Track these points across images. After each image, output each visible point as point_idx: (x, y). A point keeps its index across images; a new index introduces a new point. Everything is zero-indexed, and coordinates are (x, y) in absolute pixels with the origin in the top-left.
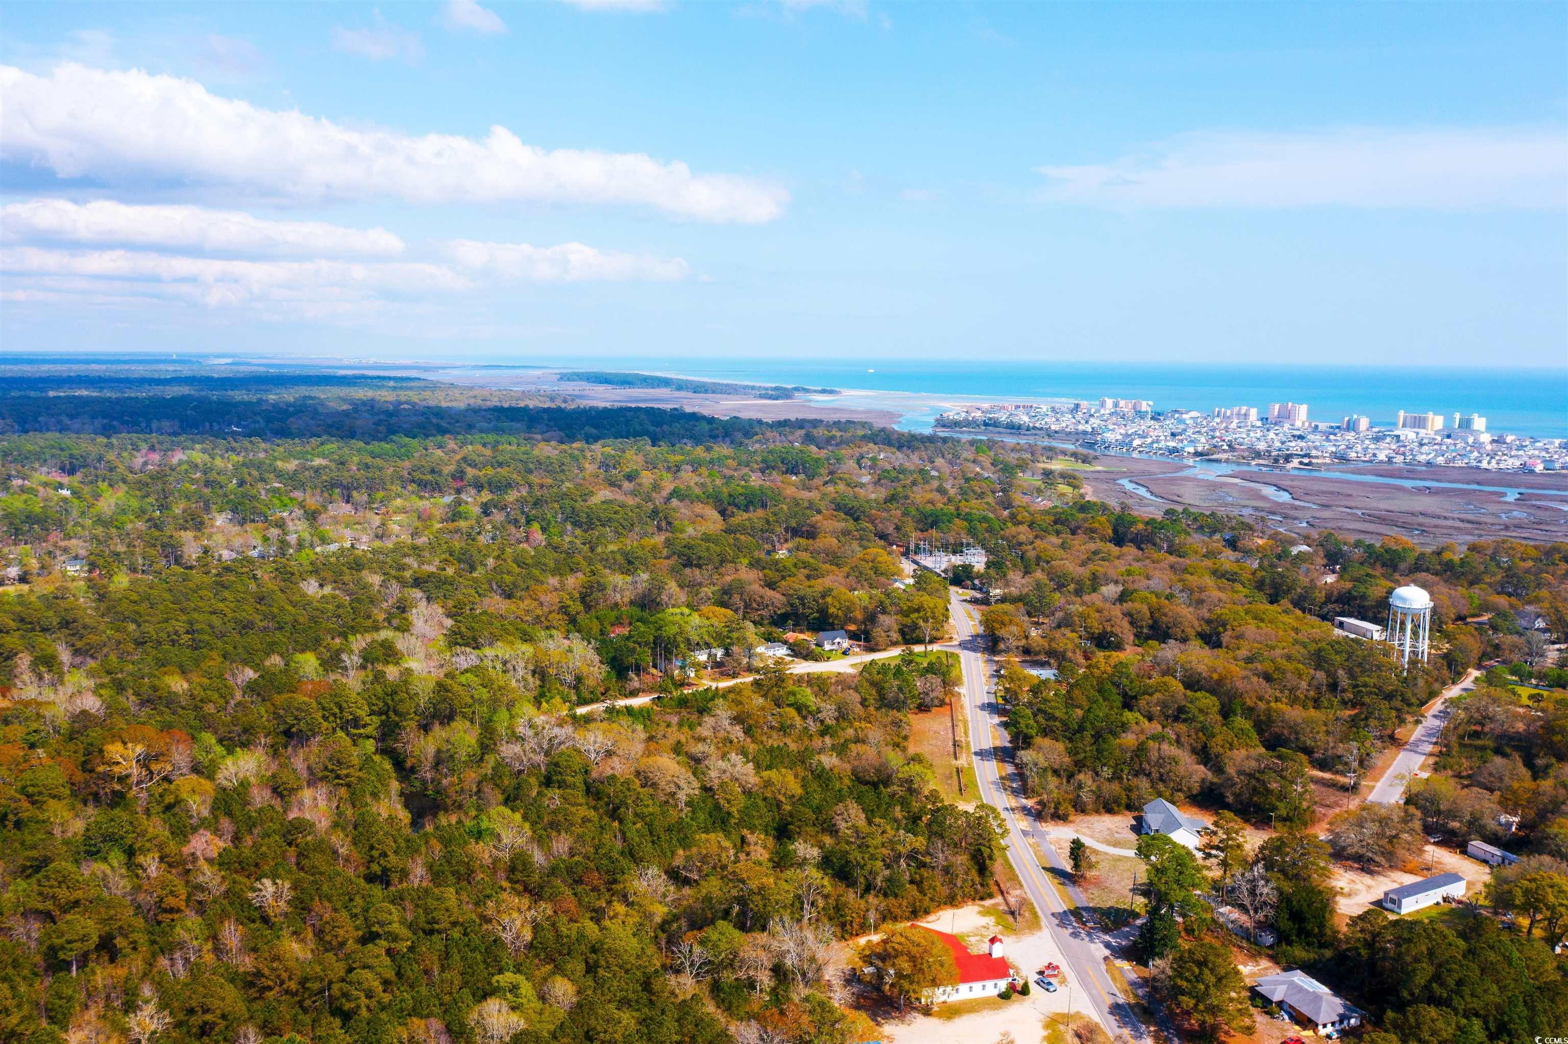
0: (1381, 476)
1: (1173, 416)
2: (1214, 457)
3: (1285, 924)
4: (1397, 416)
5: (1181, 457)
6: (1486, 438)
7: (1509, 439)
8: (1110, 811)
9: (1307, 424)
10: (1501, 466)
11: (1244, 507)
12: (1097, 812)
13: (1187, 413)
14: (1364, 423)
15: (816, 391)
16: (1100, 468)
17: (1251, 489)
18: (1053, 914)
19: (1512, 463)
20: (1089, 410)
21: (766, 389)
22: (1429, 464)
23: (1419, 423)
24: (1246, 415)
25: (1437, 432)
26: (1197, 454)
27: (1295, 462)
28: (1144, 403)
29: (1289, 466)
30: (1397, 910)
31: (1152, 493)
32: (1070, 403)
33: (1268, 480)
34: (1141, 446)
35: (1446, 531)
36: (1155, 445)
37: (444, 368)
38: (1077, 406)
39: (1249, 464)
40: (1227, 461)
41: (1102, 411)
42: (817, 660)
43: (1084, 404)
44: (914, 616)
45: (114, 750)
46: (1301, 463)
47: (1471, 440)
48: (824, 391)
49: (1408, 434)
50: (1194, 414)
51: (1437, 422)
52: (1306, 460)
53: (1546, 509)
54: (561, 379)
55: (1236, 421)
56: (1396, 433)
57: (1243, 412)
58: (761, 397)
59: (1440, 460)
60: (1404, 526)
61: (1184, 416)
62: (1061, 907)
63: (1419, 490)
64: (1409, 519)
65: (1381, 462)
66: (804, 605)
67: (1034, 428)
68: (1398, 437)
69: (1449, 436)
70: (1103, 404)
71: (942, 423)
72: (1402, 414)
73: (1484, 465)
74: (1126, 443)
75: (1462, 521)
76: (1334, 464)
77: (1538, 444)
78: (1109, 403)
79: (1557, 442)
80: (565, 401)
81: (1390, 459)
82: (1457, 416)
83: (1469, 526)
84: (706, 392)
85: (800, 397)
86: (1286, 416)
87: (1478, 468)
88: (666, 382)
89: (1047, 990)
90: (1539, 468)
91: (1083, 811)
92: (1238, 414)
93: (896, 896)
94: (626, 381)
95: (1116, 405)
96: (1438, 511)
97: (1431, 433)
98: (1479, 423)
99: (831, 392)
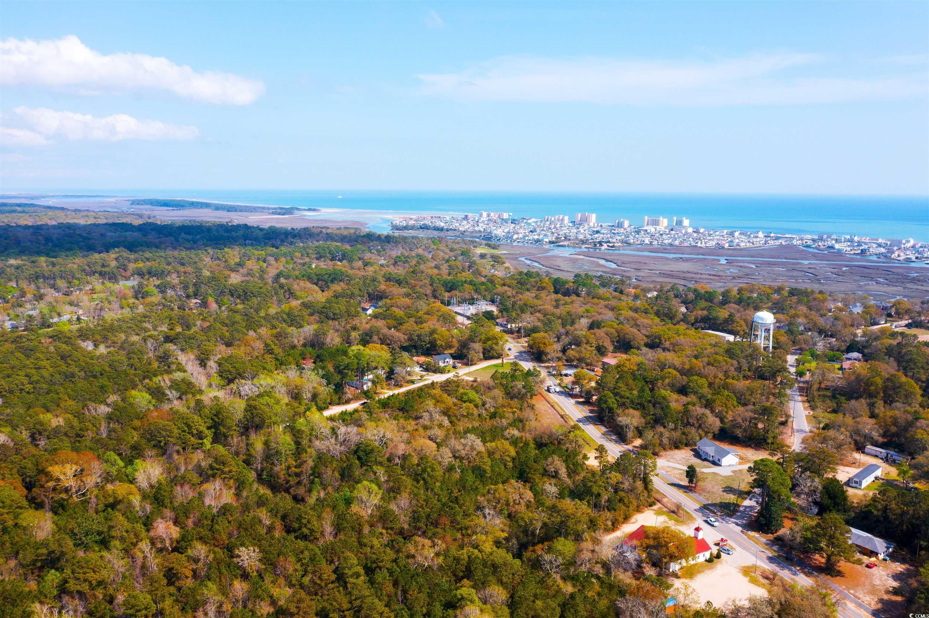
0: (652, 252)
1: (522, 222)
2: (561, 244)
3: (827, 501)
4: (644, 219)
5: (542, 244)
6: (690, 230)
7: (702, 230)
8: (677, 448)
9: (596, 225)
10: (707, 245)
11: (598, 271)
12: (671, 449)
13: (530, 219)
14: (626, 224)
15: (304, 210)
16: (505, 252)
17: (594, 262)
18: (695, 510)
19: (712, 244)
20: (474, 219)
21: (275, 208)
22: (671, 245)
23: (655, 223)
24: (563, 220)
25: (666, 228)
26: (551, 242)
27: (605, 246)
28: (505, 214)
29: (603, 248)
30: (858, 487)
31: (543, 265)
32: (461, 215)
33: (599, 256)
34: (518, 238)
35: (707, 281)
36: (527, 238)
37: (43, 197)
38: (466, 216)
39: (581, 248)
40: (568, 246)
41: (482, 219)
42: (442, 373)
43: (470, 215)
44: (490, 343)
45: (55, 470)
46: (608, 246)
47: (683, 232)
48: (310, 210)
49: (651, 229)
50: (534, 220)
51: (664, 222)
52: (611, 245)
53: (746, 267)
54: (132, 204)
55: (559, 223)
56: (645, 228)
57: (561, 218)
58: (273, 213)
59: (677, 243)
60: (684, 279)
61: (529, 221)
62: (697, 506)
63: (677, 259)
64: (685, 275)
65: (647, 244)
66: (420, 340)
67: (451, 229)
68: (646, 230)
69: (672, 230)
70: (481, 215)
71: (396, 228)
72: (646, 218)
73: (699, 245)
74: (508, 236)
75: (710, 275)
76: (624, 246)
77: (717, 233)
78: (485, 214)
79: (725, 232)
80: (149, 218)
81: (651, 242)
82: (675, 218)
83: (717, 278)
84: (236, 210)
85: (298, 214)
86: (585, 220)
87: (696, 246)
88: (207, 205)
89: (728, 554)
90: (726, 246)
91: (665, 449)
92: (558, 220)
93: (615, 510)
94: (179, 205)
95: (488, 215)
96: (695, 270)
97: (663, 229)
98: (686, 222)
99: (314, 210)
